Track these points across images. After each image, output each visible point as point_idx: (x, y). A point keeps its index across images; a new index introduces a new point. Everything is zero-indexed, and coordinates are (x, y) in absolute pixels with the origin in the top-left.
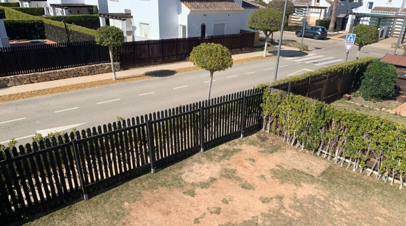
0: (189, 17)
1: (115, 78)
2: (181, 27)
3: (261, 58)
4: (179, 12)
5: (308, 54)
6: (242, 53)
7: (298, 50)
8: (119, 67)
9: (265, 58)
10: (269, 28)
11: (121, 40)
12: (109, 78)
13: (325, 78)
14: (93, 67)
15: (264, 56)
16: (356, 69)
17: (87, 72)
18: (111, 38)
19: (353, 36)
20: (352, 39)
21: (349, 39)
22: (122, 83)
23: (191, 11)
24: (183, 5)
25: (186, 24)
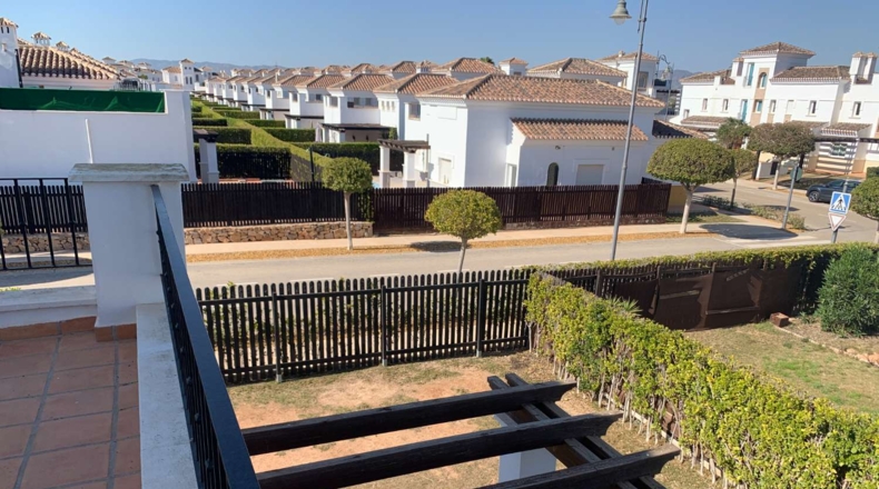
0: (524, 150)
1: (351, 247)
2: (511, 168)
3: (675, 235)
4: (508, 140)
5: (795, 235)
6: (636, 223)
7: (780, 226)
8: (371, 229)
9: (682, 235)
10: (686, 176)
11: (362, 183)
12: (343, 246)
13: (706, 271)
14: (323, 226)
15: (682, 231)
16: (810, 262)
17: (313, 233)
18: (345, 178)
19: (846, 198)
20: (843, 204)
21: (837, 203)
22: (359, 255)
23: (528, 139)
24: (515, 128)
25: (517, 162)
